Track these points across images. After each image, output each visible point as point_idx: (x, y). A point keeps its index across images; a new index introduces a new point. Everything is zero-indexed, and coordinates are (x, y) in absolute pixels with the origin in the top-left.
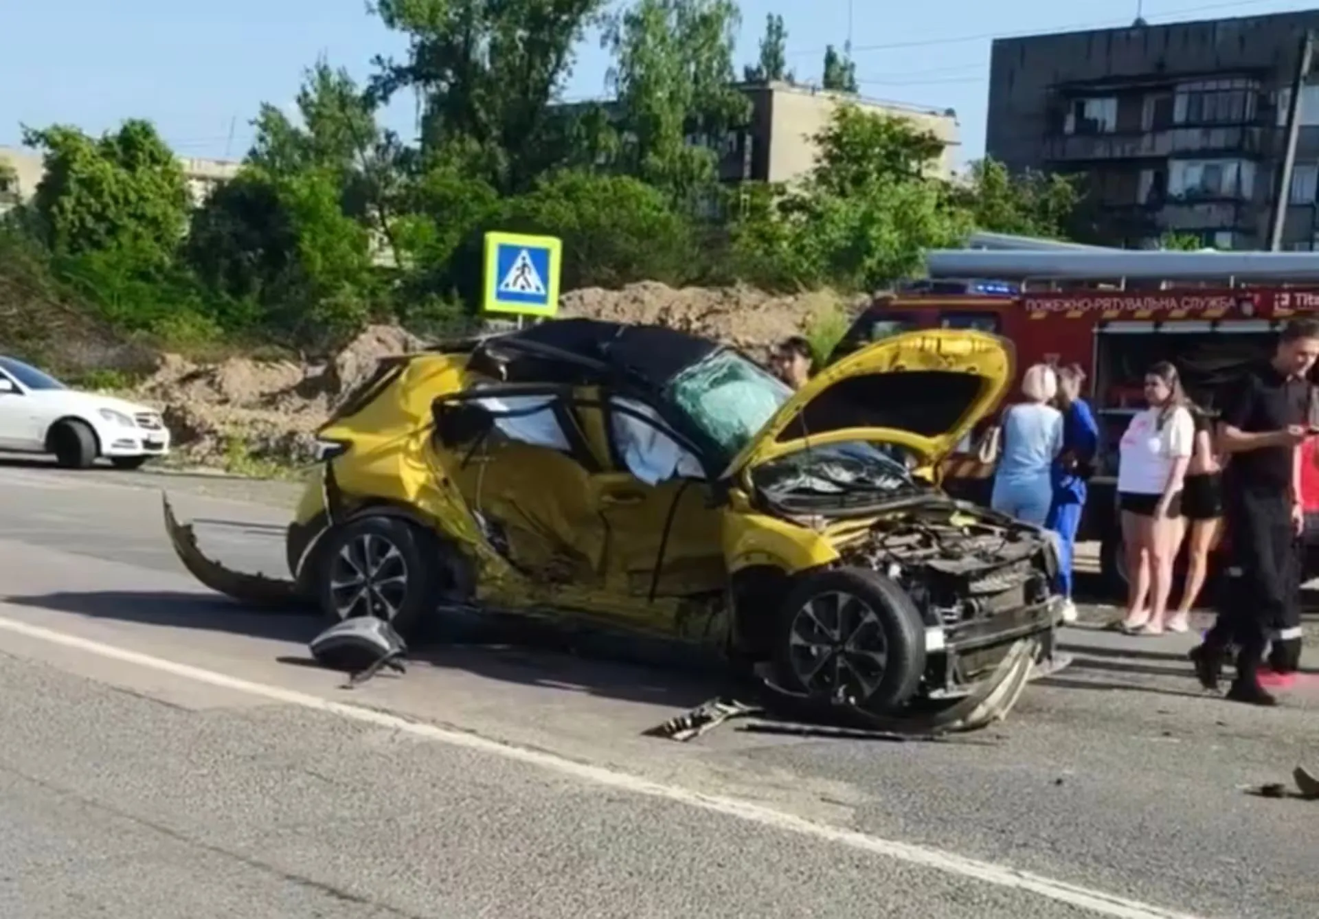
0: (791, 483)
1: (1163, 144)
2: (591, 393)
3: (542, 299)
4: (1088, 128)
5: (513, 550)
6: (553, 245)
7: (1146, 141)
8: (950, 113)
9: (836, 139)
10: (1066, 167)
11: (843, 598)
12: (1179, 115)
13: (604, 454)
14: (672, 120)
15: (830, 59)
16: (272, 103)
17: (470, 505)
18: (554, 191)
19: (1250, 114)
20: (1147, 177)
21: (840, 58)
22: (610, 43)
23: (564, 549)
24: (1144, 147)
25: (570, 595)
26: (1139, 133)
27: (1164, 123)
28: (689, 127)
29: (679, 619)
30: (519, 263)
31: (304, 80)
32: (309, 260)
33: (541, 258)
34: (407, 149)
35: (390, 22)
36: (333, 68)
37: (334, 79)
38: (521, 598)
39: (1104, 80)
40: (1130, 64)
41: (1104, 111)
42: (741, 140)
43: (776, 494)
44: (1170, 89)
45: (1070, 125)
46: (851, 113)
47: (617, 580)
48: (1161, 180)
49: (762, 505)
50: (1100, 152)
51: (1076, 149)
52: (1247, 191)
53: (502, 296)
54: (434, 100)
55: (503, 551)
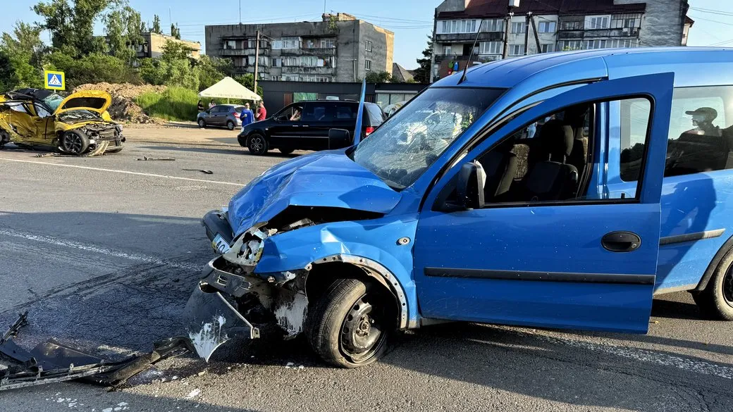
0: (66, 117)
1: (247, 52)
2: (30, 102)
3: (61, 86)
4: (229, 48)
5: (18, 132)
6: (62, 74)
7: (243, 51)
8: (198, 42)
9: (167, 48)
10: (224, 57)
11: (73, 135)
12: (250, 46)
13: (34, 113)
14: (122, 43)
15: (173, 27)
16: (6, 32)
17: (8, 123)
18: (87, 59)
19: (266, 46)
20: (244, 60)
21: (175, 27)
22: (104, 21)
23: (29, 131)
24: (243, 53)
25: (30, 139)
26: (241, 49)
27: (246, 48)
28: (128, 44)
29: (53, 142)
30: (53, 78)
31: (16, 26)
32: (18, 77)
33: (59, 77)
34: (48, 47)
35: (38, 13)
36: (25, 23)
37: (26, 27)
38: (20, 140)
39: (232, 37)
40: (238, 34)
41: (233, 44)
42: (143, 47)
43: (62, 118)
44: (247, 40)
45: (225, 47)
46: (170, 42)
47: (40, 136)
48: (247, 61)
49: (60, 120)
50: (233, 54)
51: (227, 53)
52: (267, 64)
53: (49, 85)
54: (56, 34)
55: (16, 132)
